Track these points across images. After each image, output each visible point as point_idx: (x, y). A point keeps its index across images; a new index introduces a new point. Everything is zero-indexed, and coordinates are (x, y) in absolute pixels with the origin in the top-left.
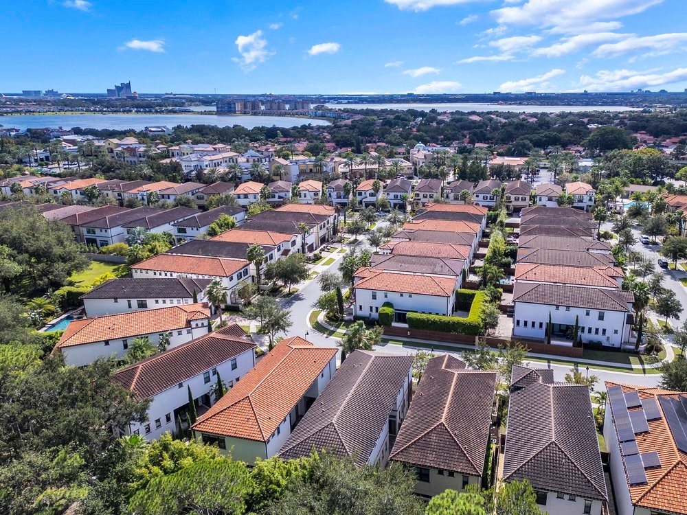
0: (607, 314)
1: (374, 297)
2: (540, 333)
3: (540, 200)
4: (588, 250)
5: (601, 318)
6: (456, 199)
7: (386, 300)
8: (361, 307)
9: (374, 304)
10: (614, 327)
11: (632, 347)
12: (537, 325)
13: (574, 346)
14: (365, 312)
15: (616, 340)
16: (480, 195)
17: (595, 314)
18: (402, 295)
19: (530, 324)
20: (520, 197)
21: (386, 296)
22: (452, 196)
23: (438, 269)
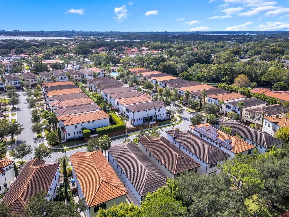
0: (161, 109)
1: (76, 127)
2: (142, 122)
3: (86, 76)
4: (130, 90)
5: (159, 111)
6: (48, 80)
7: (82, 127)
8: (69, 134)
9: (76, 130)
10: (162, 113)
11: (168, 118)
12: (141, 119)
13: (156, 122)
14: (72, 136)
15: (163, 117)
16: (59, 77)
17: (157, 110)
18: (89, 123)
19: (138, 120)
20: (77, 75)
21: (82, 125)
22: (46, 79)
23: (91, 109)
